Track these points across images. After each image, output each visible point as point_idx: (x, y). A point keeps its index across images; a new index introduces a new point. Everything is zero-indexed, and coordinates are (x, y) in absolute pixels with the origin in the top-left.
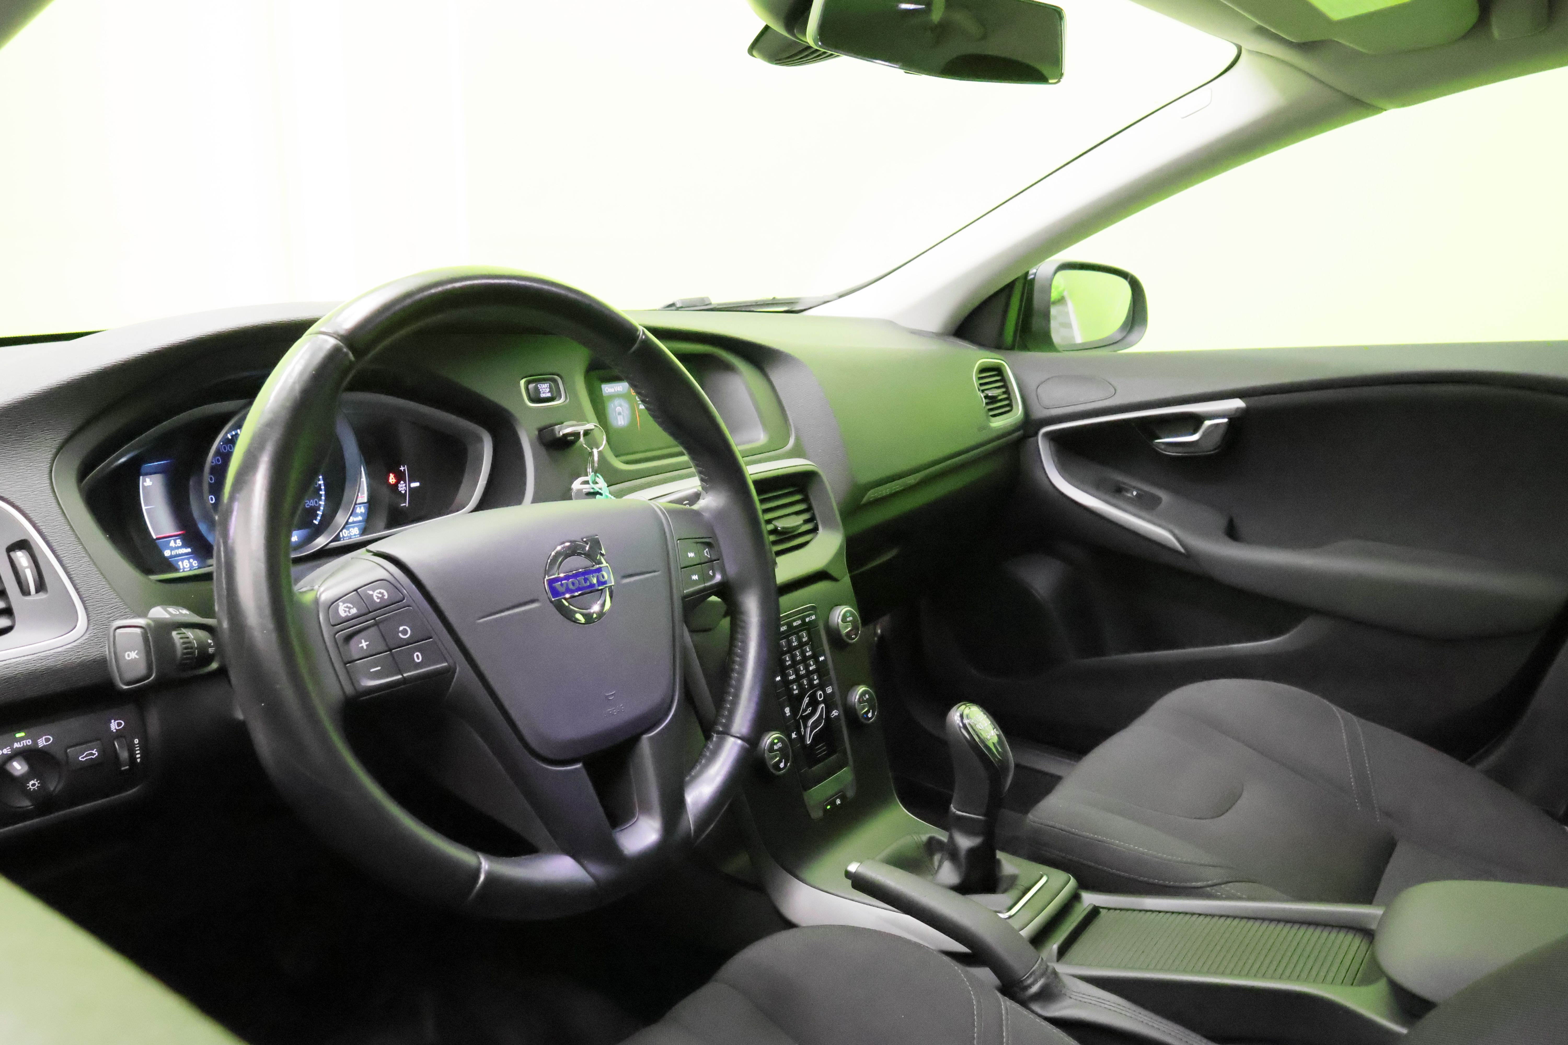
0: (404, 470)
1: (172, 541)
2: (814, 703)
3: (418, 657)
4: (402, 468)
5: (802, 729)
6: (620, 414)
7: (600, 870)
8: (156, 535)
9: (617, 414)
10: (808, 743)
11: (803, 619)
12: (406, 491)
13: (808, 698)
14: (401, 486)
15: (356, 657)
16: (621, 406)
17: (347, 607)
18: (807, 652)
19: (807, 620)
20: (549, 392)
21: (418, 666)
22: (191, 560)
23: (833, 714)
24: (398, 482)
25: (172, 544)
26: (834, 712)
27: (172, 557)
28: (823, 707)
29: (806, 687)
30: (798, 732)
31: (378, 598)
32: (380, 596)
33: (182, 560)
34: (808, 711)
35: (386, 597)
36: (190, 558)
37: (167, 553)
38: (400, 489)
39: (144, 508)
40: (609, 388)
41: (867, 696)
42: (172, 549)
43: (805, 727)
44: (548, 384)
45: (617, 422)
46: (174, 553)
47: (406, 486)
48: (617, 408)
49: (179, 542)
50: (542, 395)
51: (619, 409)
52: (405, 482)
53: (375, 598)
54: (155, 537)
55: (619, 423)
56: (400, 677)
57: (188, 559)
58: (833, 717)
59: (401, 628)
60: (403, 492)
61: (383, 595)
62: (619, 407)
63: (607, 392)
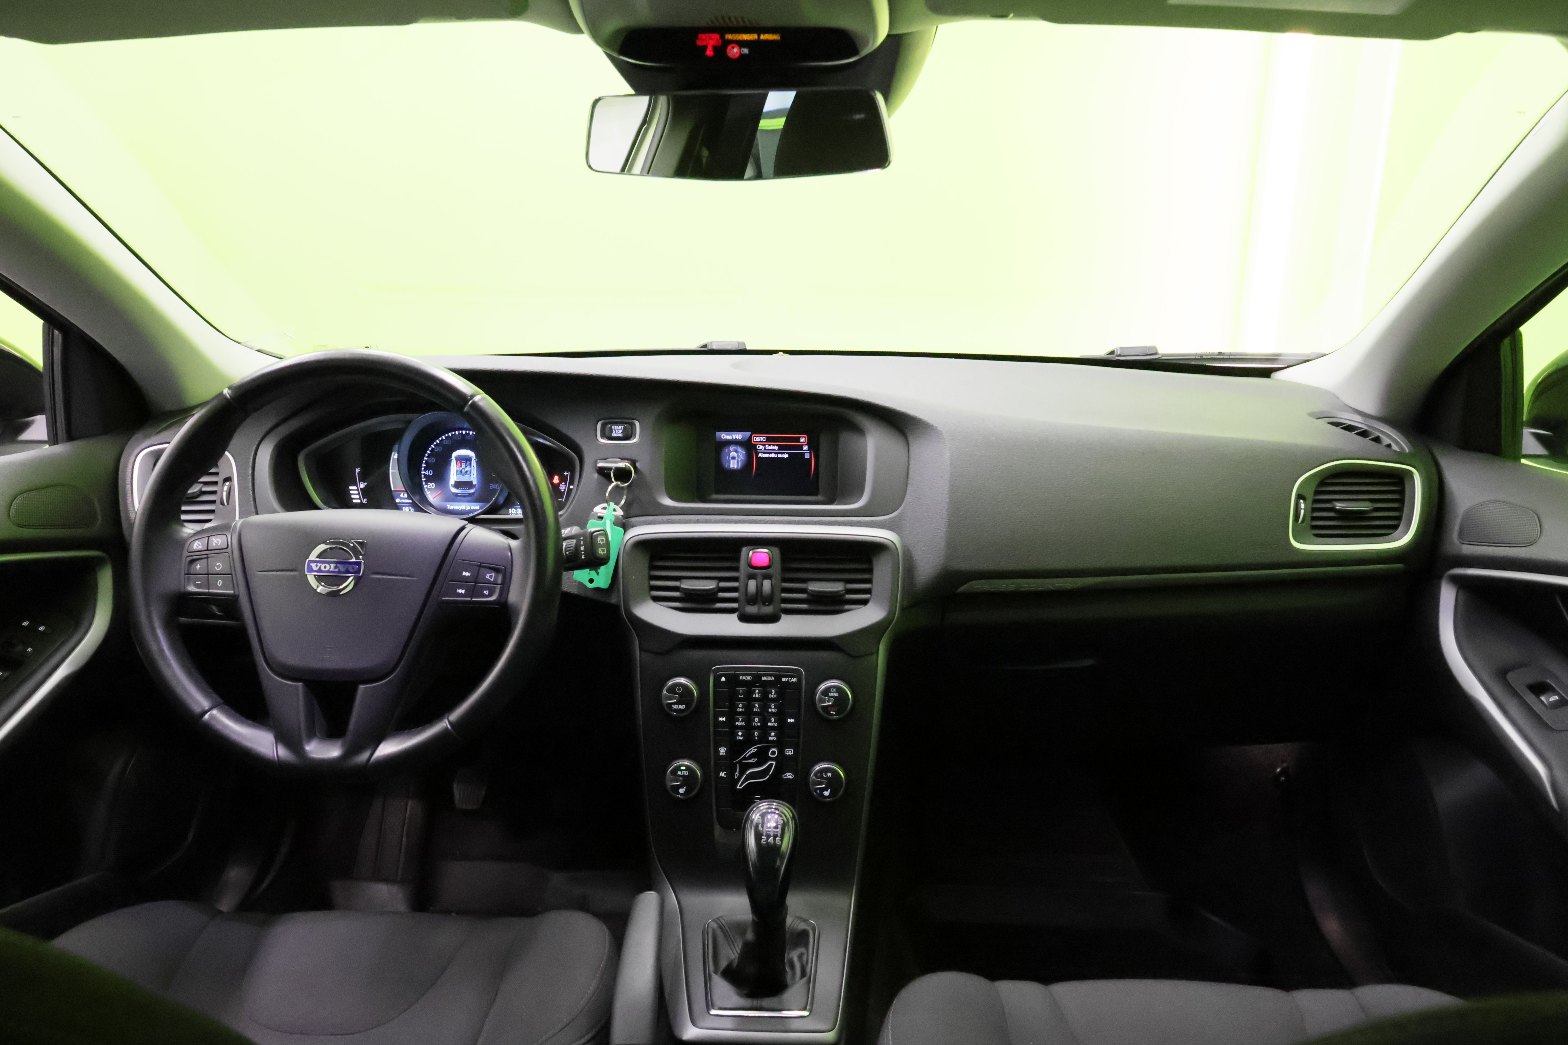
0: (567, 475)
1: (402, 494)
2: (762, 756)
3: (220, 583)
4: (566, 473)
5: (737, 773)
6: (733, 458)
7: (282, 753)
8: (394, 488)
9: (730, 458)
10: (738, 787)
11: (778, 678)
12: (565, 490)
13: (756, 750)
14: (562, 486)
15: (192, 573)
16: (736, 451)
17: (198, 544)
18: (771, 708)
19: (784, 680)
20: (621, 433)
21: (219, 588)
22: (410, 508)
23: (786, 776)
24: (560, 483)
25: (402, 495)
26: (788, 774)
27: (400, 503)
28: (772, 765)
29: (756, 738)
30: (731, 774)
31: (215, 543)
32: (217, 542)
33: (405, 506)
34: (752, 761)
35: (219, 544)
36: (410, 506)
37: (398, 500)
38: (560, 488)
39: (391, 471)
40: (726, 435)
41: (829, 775)
42: (401, 498)
43: (741, 774)
44: (623, 427)
45: (729, 465)
46: (402, 501)
47: (566, 487)
48: (732, 453)
49: (406, 496)
50: (614, 435)
51: (733, 454)
52: (566, 484)
53: (214, 543)
54: (393, 489)
55: (732, 466)
56: (207, 591)
57: (409, 506)
58: (785, 778)
59: (218, 564)
60: (563, 491)
61: (218, 543)
62: (735, 453)
63: (723, 438)
